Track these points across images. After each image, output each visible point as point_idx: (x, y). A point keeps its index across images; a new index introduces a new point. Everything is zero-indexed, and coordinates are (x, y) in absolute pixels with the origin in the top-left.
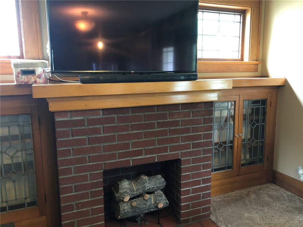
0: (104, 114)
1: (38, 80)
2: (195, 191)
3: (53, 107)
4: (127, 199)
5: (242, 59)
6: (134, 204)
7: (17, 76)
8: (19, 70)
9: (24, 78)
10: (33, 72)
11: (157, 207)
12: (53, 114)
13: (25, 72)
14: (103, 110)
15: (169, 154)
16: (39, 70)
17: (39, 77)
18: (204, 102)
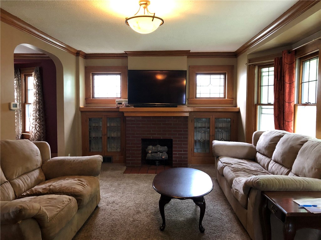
0: (142, 118)
1: (123, 106)
2: (179, 154)
3: (125, 115)
4: (150, 152)
5: (225, 97)
6: (153, 154)
7: (117, 105)
8: (118, 103)
9: (119, 105)
10: (121, 104)
11: (162, 158)
12: (125, 117)
13: (119, 104)
14: (142, 117)
15: (167, 136)
16: (123, 103)
17: (123, 105)
18: (183, 117)
